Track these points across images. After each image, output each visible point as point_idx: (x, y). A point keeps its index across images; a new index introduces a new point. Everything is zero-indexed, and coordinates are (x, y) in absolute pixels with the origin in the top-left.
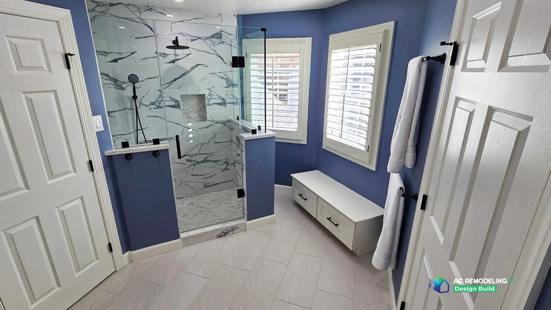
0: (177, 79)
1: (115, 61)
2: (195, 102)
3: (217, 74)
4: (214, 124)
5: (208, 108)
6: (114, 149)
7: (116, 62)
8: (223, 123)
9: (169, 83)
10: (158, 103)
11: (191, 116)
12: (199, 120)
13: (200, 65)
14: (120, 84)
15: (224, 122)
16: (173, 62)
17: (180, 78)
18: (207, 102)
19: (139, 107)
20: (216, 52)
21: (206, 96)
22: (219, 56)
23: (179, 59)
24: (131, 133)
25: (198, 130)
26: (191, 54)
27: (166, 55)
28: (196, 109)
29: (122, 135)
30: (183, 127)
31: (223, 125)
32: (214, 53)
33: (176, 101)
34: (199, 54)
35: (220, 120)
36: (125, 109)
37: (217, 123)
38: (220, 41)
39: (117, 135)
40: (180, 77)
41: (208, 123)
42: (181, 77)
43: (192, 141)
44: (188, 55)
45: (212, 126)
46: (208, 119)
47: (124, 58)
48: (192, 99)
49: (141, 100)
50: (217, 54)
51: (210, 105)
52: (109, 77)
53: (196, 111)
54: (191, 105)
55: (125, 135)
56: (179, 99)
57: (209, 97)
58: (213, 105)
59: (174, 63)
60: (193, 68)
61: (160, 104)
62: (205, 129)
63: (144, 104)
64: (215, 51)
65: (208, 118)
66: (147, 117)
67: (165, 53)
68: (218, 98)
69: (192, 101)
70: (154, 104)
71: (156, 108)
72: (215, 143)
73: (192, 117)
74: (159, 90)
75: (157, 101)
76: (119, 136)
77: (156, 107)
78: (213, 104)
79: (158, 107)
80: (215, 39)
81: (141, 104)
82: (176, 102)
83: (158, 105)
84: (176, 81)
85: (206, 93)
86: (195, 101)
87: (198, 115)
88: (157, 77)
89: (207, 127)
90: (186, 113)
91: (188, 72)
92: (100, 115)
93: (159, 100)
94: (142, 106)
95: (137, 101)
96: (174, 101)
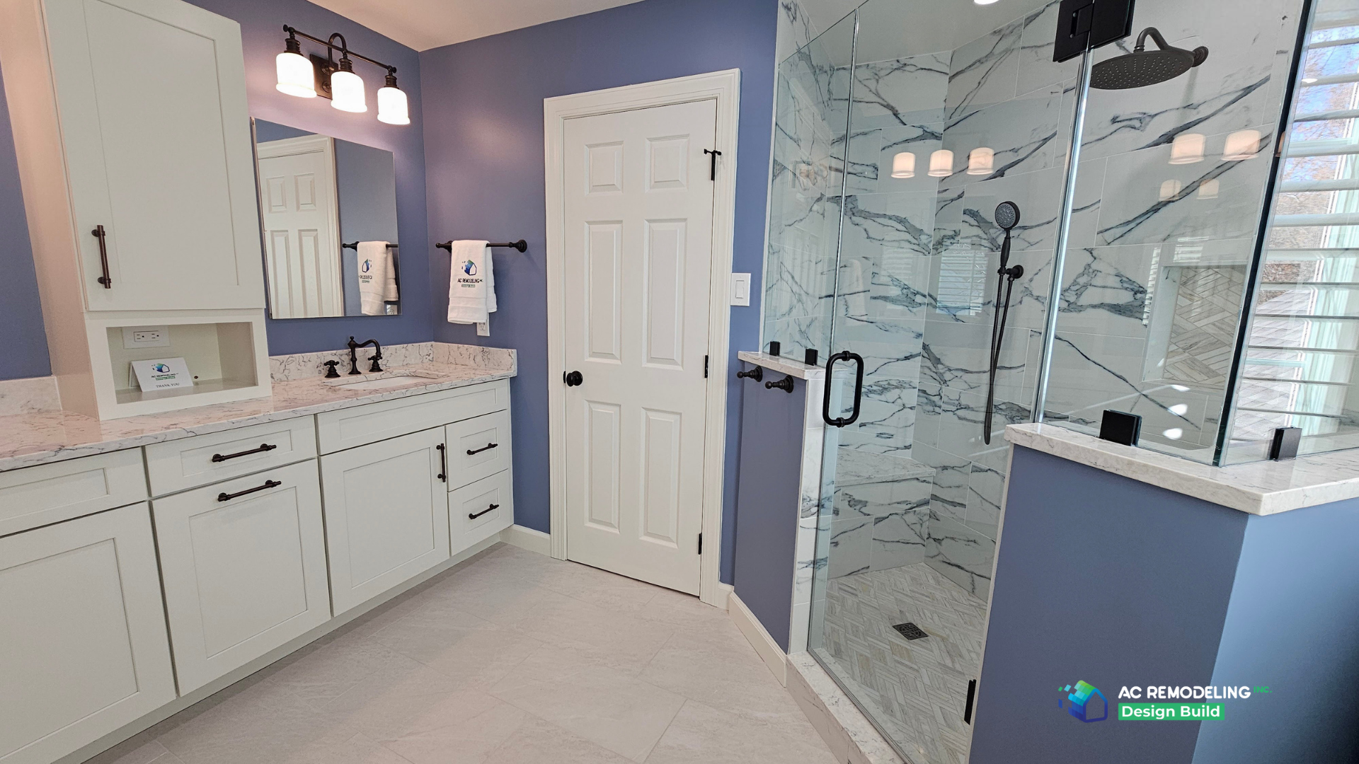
0: (1167, 204)
1: (1002, 173)
6: (760, 352)
7: (1002, 176)
9: (1128, 222)
10: (1074, 293)
11: (1213, 361)
14: (994, 236)
16: (1167, 138)
17: (1179, 200)
19: (1021, 302)
23: (1197, 123)
24: (984, 372)
26: (1266, 79)
27: (1148, 119)
29: (967, 371)
30: (1135, 394)
33: (1139, 290)
36: (989, 302)
39: (957, 370)
40: (1182, 194)
44: (1249, 90)
47: (1023, 160)
49: (1031, 280)
52: (978, 218)
55: (971, 372)
56: (1150, 282)
59: (1169, 144)
61: (1078, 295)
63: (1035, 293)
66: (1033, 333)
67: (1144, 116)
73: (1213, 367)
74: (1087, 248)
75: (1072, 289)
76: (959, 374)
77: (1066, 305)
79: (1072, 308)
81: (1027, 292)
82: (1134, 294)
83: (1072, 299)
84: (1161, 212)
88: (1097, 203)
90: (1191, 346)
92: (750, 274)
93: (1078, 284)
94: (1027, 300)
95: (1016, 282)
96: (1132, 290)
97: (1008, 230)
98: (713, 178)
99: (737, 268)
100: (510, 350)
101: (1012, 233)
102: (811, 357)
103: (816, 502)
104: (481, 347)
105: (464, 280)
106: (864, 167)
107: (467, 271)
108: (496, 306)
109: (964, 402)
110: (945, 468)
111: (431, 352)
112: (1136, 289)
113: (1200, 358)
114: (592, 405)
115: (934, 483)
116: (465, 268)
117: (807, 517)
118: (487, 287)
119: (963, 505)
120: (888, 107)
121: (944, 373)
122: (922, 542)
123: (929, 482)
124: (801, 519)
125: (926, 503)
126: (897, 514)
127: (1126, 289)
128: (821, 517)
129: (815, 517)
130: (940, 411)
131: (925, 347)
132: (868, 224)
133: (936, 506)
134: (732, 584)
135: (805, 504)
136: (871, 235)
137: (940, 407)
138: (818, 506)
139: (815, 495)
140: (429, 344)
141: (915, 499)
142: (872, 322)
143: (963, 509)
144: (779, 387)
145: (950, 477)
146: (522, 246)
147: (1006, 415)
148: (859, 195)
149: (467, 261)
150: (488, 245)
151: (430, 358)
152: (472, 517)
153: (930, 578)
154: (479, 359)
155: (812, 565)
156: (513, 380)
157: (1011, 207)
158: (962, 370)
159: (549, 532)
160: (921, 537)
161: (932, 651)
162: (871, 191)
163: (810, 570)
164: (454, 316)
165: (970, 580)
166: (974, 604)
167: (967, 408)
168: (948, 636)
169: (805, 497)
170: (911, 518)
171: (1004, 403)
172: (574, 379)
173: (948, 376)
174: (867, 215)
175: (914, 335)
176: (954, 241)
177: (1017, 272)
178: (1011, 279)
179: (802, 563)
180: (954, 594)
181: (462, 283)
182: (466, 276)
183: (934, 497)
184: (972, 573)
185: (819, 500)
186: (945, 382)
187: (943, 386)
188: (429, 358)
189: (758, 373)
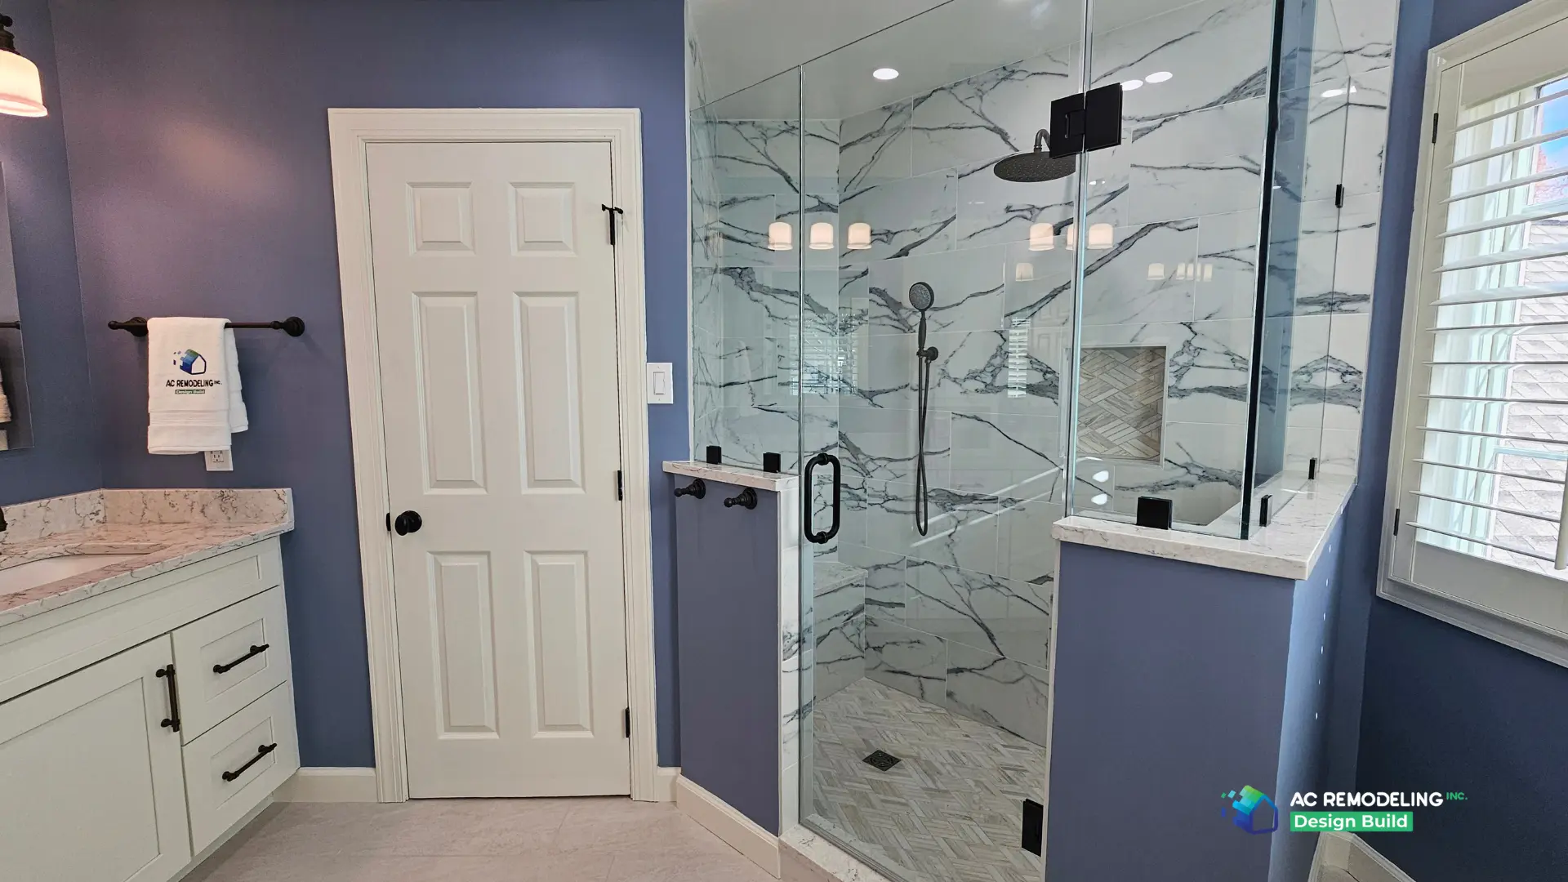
0: (1062, 289)
1: (904, 252)
3: (1237, 254)
4: (1193, 479)
5: (1170, 404)
6: (692, 461)
7: (907, 254)
9: (1031, 307)
10: (990, 374)
11: (1110, 432)
12: (1136, 453)
13: (1159, 229)
14: (904, 316)
16: (1056, 230)
18: (1169, 380)
19: (939, 385)
21: (1169, 355)
24: (909, 459)
25: (1112, 492)
26: (1126, 187)
27: (1037, 211)
29: (890, 460)
30: (1057, 469)
33: (1047, 371)
34: (1159, 184)
36: (906, 386)
37: (1210, 480)
39: (879, 459)
41: (1162, 472)
44: (1116, 195)
46: (1165, 453)
47: (925, 241)
48: (1120, 368)
49: (947, 362)
50: (1248, 166)
51: (1183, 393)
52: (885, 298)
53: (1132, 416)
54: (1112, 391)
55: (896, 460)
57: (1183, 359)
58: (1195, 395)
59: (1058, 233)
60: (1129, 243)
61: (994, 376)
63: (953, 375)
65: (1168, 449)
66: (954, 416)
67: (1034, 206)
68: (1231, 365)
69: (1120, 377)
70: (978, 378)
71: (982, 391)
73: (1111, 439)
74: (997, 330)
75: (988, 370)
76: (885, 462)
77: (982, 386)
78: (1201, 390)
79: (989, 388)
80: (1250, 98)
81: (945, 374)
82: (1045, 374)
83: (988, 380)
84: (1058, 297)
85: (1172, 340)
86: (1135, 376)
87: (1136, 434)
88: (1001, 287)
89: (1155, 488)
90: (1091, 420)
91: (1105, 262)
92: (671, 364)
93: (992, 365)
94: (947, 383)
95: (933, 364)
96: (1042, 370)
97: (923, 311)
98: (613, 242)
99: (654, 356)
100: (279, 490)
101: (927, 313)
102: (772, 463)
103: (796, 638)
104: (219, 490)
105: (180, 383)
106: (759, 237)
107: (187, 367)
108: (246, 422)
109: (891, 493)
110: (878, 567)
111: (100, 507)
112: (1045, 369)
113: (1100, 431)
114: (439, 558)
115: (867, 586)
116: (180, 363)
117: (789, 657)
118: (229, 392)
119: (902, 605)
120: (779, 171)
121: (867, 462)
122: (862, 654)
123: (862, 586)
124: (783, 662)
125: (860, 610)
126: (836, 628)
127: (1036, 369)
128: (804, 653)
129: (796, 656)
130: (866, 505)
131: (842, 436)
132: (768, 300)
133: (872, 611)
134: (676, 764)
135: (786, 642)
136: (772, 314)
137: (865, 500)
138: (799, 641)
139: (795, 630)
140: (96, 493)
141: (851, 607)
142: (782, 412)
143: (902, 608)
144: (741, 503)
145: (884, 577)
146: (294, 327)
147: (936, 503)
148: (756, 267)
149: (184, 351)
150: (227, 326)
151: (100, 517)
152: (228, 777)
153: (877, 692)
154: (213, 509)
155: (797, 716)
156: (286, 539)
157: (926, 289)
158: (885, 459)
159: (374, 766)
160: (860, 649)
161: (911, 777)
162: (768, 264)
163: (796, 722)
164: (159, 441)
165: (918, 685)
166: (927, 710)
167: (895, 499)
168: (918, 754)
169: (786, 634)
170: (850, 630)
171: (934, 490)
172: (409, 523)
173: (870, 466)
174: (765, 290)
175: (828, 424)
176: (863, 322)
177: (933, 354)
178: (929, 361)
179: (788, 716)
180: (907, 705)
181: (175, 388)
182: (186, 376)
183: (869, 601)
184: (919, 677)
185: (799, 634)
186: (868, 473)
187: (866, 478)
188: (97, 518)
189: (699, 488)
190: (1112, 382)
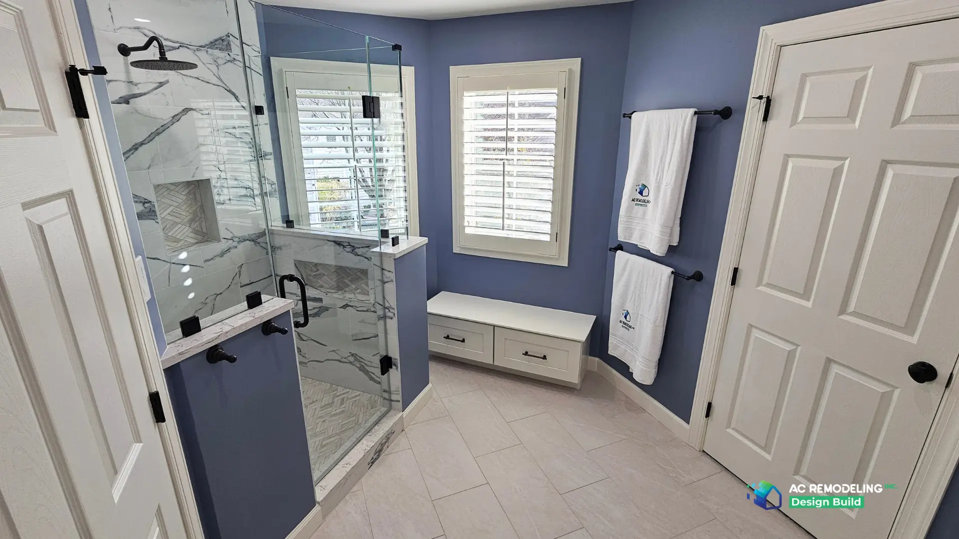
0: (142, 144)
2: (180, 201)
4: (235, 244)
8: (253, 240)
11: (177, 233)
12: (196, 241)
13: (192, 112)
15: (253, 237)
16: (126, 100)
17: (146, 142)
18: (215, 197)
20: (222, 82)
21: (213, 183)
22: (230, 91)
23: (141, 95)
25: (203, 265)
26: (169, 81)
28: (185, 214)
30: (169, 264)
31: (253, 243)
32: (220, 84)
33: (145, 202)
34: (186, 85)
35: (245, 234)
37: (242, 242)
38: (228, 58)
40: (149, 139)
41: (223, 245)
42: (151, 140)
43: (192, 295)
44: (161, 84)
45: (233, 251)
46: (222, 235)
48: (172, 193)
50: (225, 87)
51: (222, 203)
53: (186, 220)
54: (172, 208)
56: (152, 197)
57: (219, 185)
59: (128, 103)
60: (176, 118)
62: (218, 259)
64: (220, 79)
69: (174, 199)
72: (241, 287)
73: (178, 237)
80: (218, 51)
82: (146, 204)
84: (140, 149)
85: (212, 175)
86: (181, 197)
87: (191, 230)
89: (222, 255)
90: (164, 229)
91: (164, 128)
96: (141, 202)
112: (143, 201)
113: (170, 234)
190: (171, 202)
